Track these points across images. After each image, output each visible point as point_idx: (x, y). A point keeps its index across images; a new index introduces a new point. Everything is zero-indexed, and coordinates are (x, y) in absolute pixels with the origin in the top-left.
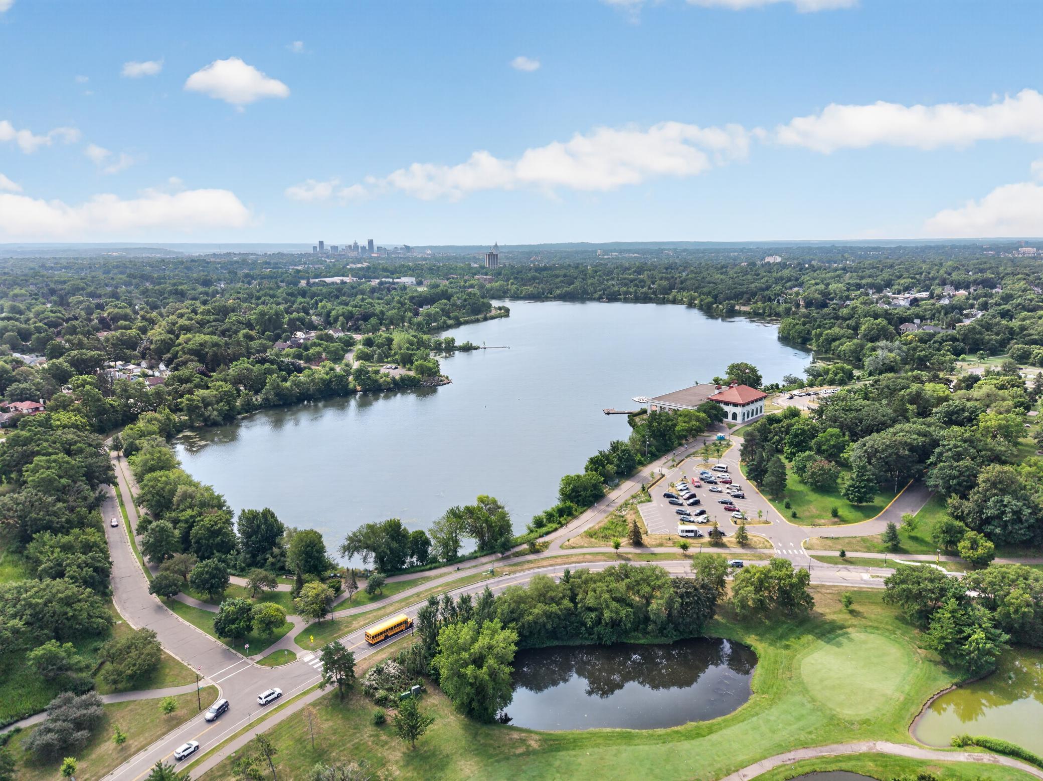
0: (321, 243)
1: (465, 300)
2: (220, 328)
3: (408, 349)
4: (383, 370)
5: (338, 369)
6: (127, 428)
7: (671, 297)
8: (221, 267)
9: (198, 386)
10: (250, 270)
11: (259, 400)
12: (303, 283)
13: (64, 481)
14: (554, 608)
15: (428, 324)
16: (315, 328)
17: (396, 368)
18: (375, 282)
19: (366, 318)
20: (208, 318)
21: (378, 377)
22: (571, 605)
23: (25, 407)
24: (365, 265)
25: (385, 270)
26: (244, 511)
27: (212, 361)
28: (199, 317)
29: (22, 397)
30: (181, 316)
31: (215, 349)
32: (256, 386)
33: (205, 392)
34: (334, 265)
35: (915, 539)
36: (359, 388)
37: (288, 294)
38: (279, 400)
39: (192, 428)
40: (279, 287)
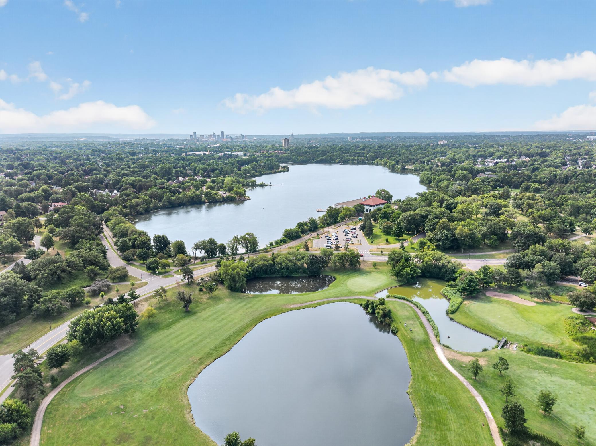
0: (195, 133)
1: (265, 163)
2: (142, 175)
3: (232, 184)
4: (219, 193)
5: (197, 192)
6: (105, 212)
7: (376, 162)
8: (140, 147)
9: (133, 198)
10: (156, 148)
11: (161, 204)
12: (184, 154)
13: (87, 224)
14: (266, 263)
15: (245, 174)
16: (188, 176)
17: (225, 193)
18: (221, 154)
19: (213, 170)
20: (136, 170)
21: (216, 196)
22: (272, 263)
23: (59, 204)
24: (218, 145)
25: (227, 148)
26: (155, 235)
27: (139, 188)
28: (132, 170)
29: (57, 200)
30: (123, 169)
31: (140, 183)
32: (160, 198)
33: (137, 200)
34: (201, 145)
35: (412, 248)
36: (207, 201)
37: (175, 160)
38: (170, 205)
39: (131, 215)
40: (171, 156)
